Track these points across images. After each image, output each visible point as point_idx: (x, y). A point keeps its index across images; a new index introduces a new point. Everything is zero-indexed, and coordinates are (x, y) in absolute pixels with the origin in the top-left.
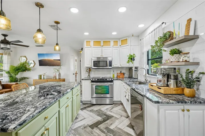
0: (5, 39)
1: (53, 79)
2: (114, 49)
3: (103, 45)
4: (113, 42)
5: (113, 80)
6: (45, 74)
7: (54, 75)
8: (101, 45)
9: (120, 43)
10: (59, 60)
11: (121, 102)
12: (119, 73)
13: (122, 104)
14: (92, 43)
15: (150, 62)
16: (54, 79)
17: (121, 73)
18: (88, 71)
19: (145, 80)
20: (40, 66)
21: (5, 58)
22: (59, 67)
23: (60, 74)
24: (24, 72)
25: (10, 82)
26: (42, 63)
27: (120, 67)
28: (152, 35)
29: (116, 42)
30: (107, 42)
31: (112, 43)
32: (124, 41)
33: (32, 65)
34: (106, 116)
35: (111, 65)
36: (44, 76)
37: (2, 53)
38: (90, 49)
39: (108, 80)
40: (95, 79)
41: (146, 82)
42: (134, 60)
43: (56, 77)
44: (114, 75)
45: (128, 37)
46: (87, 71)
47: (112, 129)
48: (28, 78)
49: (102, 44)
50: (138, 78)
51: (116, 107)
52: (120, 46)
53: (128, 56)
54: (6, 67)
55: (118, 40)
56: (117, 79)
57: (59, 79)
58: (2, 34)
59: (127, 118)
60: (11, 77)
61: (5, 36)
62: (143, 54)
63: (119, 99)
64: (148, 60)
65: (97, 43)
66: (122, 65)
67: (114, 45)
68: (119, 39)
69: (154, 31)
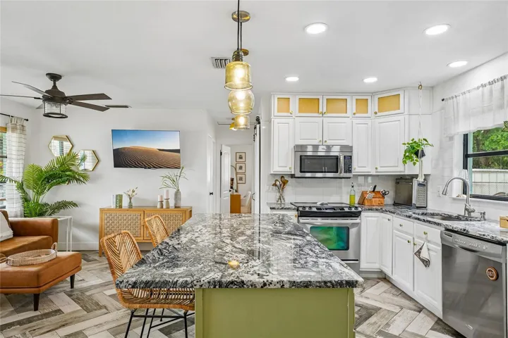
0: (55, 87)
1: (159, 206)
2: (356, 121)
3: (325, 110)
4: (355, 101)
5: (360, 212)
6: (133, 191)
7: (162, 197)
8: (320, 110)
9: (373, 106)
10: (178, 151)
11: (382, 272)
12: (370, 192)
13: (385, 279)
14: (294, 105)
15: (470, 160)
16: (162, 207)
17: (374, 191)
18: (278, 183)
19: (466, 209)
20: (115, 166)
21: (12, 141)
22: (177, 172)
23: (177, 194)
24: (64, 187)
25: (25, 217)
26: (123, 159)
27: (375, 174)
28: (491, 91)
29: (362, 103)
30: (336, 103)
31: (352, 105)
32: (388, 100)
33: (88, 165)
34: (359, 308)
35: (348, 170)
36: (130, 198)
37: (4, 126)
38: (290, 121)
39: (346, 210)
40: (310, 207)
41: (467, 215)
42: (423, 155)
43: (168, 203)
44: (352, 197)
45: (404, 88)
46: (275, 185)
47: (398, 335)
48: (75, 205)
49: (323, 106)
50: (428, 207)
51: (372, 286)
52: (376, 113)
53: (404, 144)
54: (14, 169)
55: (369, 98)
56: (369, 210)
57: (176, 207)
58: (47, 74)
59: (420, 312)
60: (26, 200)
61: (55, 77)
62: (451, 138)
63: (375, 266)
64: (466, 156)
65: (310, 104)
66: (379, 169)
67: (357, 112)
68: (373, 94)
69: (500, 82)
